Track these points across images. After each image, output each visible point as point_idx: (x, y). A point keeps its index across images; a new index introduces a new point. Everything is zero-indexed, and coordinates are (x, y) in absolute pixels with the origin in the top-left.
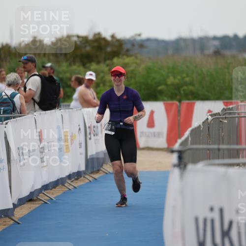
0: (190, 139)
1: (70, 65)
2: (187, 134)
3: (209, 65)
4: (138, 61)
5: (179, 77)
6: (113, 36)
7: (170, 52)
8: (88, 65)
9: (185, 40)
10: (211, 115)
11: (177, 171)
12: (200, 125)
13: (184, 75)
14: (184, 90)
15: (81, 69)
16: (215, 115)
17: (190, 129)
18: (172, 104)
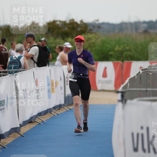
0: (129, 84)
1: (55, 39)
2: (127, 81)
3: (141, 39)
4: (97, 37)
5: (122, 47)
6: (81, 21)
7: (117, 31)
8: (66, 39)
10: (142, 70)
11: (120, 104)
12: (135, 76)
13: (125, 45)
14: (125, 55)
15: (62, 41)
16: (144, 69)
17: (129, 79)
18: (118, 63)
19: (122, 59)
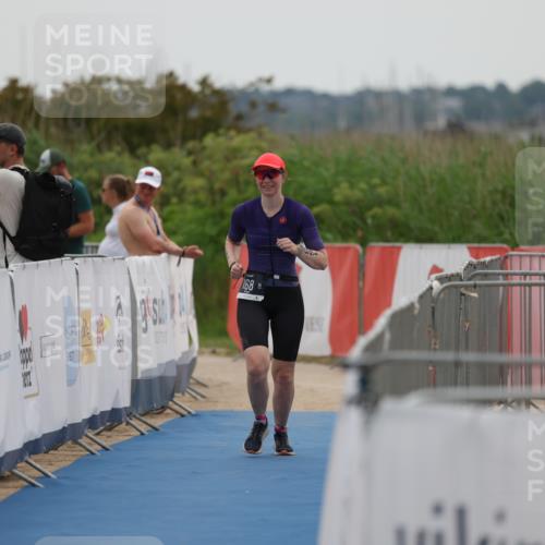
0: (387, 337)
1: (99, 148)
2: (382, 322)
4: (264, 144)
5: (363, 185)
6: (204, 82)
7: (342, 124)
8: (142, 151)
9: (379, 95)
12: (412, 304)
13: (376, 181)
14: (374, 217)
15: (127, 159)
16: (449, 278)
17: (388, 312)
18: (347, 249)
19: (360, 233)
